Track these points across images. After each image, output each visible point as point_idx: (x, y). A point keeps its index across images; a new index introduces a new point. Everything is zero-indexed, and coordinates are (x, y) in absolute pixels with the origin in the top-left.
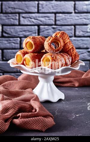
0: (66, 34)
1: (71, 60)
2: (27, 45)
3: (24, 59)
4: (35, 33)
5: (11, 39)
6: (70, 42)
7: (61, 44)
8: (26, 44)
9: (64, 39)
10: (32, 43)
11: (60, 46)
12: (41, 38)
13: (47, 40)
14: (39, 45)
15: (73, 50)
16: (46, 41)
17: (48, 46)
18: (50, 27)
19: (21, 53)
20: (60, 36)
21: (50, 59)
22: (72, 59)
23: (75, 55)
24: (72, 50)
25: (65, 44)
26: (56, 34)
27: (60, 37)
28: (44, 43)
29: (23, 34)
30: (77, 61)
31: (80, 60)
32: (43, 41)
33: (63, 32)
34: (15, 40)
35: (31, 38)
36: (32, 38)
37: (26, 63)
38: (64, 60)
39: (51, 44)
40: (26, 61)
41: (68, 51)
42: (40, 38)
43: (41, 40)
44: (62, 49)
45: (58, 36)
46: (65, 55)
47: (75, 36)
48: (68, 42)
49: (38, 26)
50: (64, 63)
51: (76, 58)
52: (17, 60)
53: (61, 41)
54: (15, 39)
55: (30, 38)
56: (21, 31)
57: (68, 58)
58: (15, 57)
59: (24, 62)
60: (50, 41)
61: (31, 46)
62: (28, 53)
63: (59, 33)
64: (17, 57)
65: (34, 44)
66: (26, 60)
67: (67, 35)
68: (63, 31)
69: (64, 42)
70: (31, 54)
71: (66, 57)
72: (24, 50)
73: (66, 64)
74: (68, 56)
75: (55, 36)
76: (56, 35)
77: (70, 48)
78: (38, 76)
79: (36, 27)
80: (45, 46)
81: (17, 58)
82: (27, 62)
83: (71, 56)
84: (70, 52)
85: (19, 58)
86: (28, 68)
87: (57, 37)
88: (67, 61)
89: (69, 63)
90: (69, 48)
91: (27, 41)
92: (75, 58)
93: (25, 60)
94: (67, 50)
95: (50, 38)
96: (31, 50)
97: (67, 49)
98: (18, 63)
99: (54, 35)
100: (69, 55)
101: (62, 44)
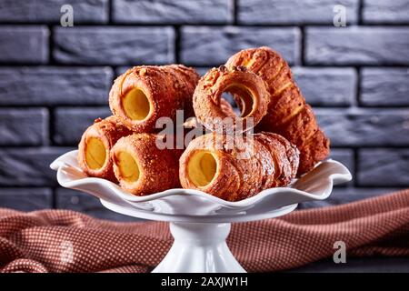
0: (278, 58)
1: (298, 160)
2: (127, 101)
3: (112, 155)
4: (166, 52)
5: (83, 72)
6: (295, 91)
7: (262, 98)
8: (122, 97)
9: (270, 77)
10: (147, 93)
11: (254, 107)
12: (183, 74)
13: (206, 83)
14: (176, 101)
15: (305, 123)
16: (199, 88)
17: (209, 105)
18: (217, 32)
19: (101, 131)
20: (255, 66)
21: (216, 157)
22: (302, 157)
23: (314, 140)
24: (301, 122)
25: (276, 99)
26: (241, 60)
27: (257, 68)
28: (192, 94)
29: (123, 55)
30: (320, 163)
31: (330, 161)
32: (190, 86)
33: (268, 52)
34: (94, 76)
35: (141, 73)
36: (146, 74)
37: (120, 171)
38: (270, 161)
39: (218, 98)
40: (122, 164)
41: (288, 123)
42: (178, 75)
43: (182, 83)
44: (264, 117)
45: (249, 66)
46: (275, 142)
47: (304, 63)
48: (285, 90)
49: (177, 26)
50: (272, 171)
51: (317, 153)
52: (86, 160)
53: (262, 86)
54: (96, 71)
55: (138, 72)
56: (117, 46)
57: (288, 154)
58: (81, 145)
59: (115, 166)
60: (215, 88)
61: (142, 105)
62: (131, 133)
63: (253, 53)
64: (86, 145)
65: (155, 97)
66: (122, 158)
67: (284, 63)
68: (265, 48)
69: (271, 91)
70: (140, 136)
71: (280, 150)
72: (114, 121)
73: (280, 178)
74: (288, 143)
75: (235, 68)
76: (239, 63)
77: (295, 112)
78: (168, 223)
79: (170, 32)
80: (195, 105)
81: (86, 149)
82: (124, 170)
83: (299, 143)
84: (295, 129)
85: (93, 150)
86: (126, 192)
87: (243, 69)
88: (281, 164)
89: (289, 172)
90: (289, 112)
91: (125, 87)
92: (313, 154)
93: (116, 159)
94: (284, 121)
95: (218, 76)
96: (139, 122)
97: (283, 115)
98: (91, 171)
99: (231, 63)
100: (290, 139)
101: (265, 98)
